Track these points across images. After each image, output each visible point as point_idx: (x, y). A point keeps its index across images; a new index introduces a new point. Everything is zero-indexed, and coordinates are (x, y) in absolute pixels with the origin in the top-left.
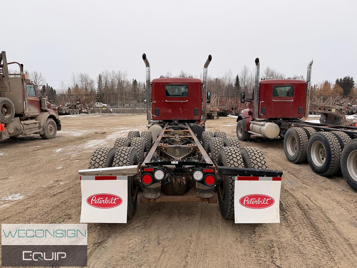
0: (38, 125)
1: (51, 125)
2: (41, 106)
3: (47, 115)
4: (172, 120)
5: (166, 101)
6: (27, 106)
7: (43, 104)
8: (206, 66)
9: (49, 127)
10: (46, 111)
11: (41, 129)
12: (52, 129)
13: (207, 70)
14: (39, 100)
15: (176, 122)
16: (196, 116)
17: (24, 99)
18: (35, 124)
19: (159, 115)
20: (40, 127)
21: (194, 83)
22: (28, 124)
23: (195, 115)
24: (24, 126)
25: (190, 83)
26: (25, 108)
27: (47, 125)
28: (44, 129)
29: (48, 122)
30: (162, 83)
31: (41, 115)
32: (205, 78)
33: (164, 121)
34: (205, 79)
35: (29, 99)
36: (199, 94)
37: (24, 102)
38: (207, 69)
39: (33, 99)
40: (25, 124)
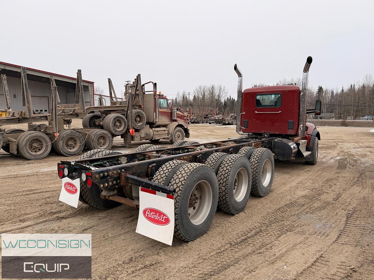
0: (167, 132)
1: (179, 133)
2: (171, 116)
3: (176, 124)
4: (262, 133)
5: (256, 112)
6: (158, 116)
7: (173, 115)
8: (306, 69)
9: (177, 135)
10: (176, 121)
11: (170, 135)
12: (179, 136)
13: (307, 76)
14: (170, 111)
15: (266, 135)
16: (291, 130)
17: (155, 111)
18: (164, 131)
19: (247, 127)
20: (168, 134)
21: (289, 91)
22: (157, 131)
23: (289, 129)
24: (154, 132)
25: (285, 91)
26: (155, 118)
27: (175, 132)
28: (171, 136)
29: (176, 130)
30: (253, 93)
31: (170, 124)
32: (304, 84)
33: (254, 134)
34: (304, 86)
35: (160, 110)
36: (295, 104)
37: (155, 113)
38: (308, 74)
39: (164, 110)
40: (155, 131)
